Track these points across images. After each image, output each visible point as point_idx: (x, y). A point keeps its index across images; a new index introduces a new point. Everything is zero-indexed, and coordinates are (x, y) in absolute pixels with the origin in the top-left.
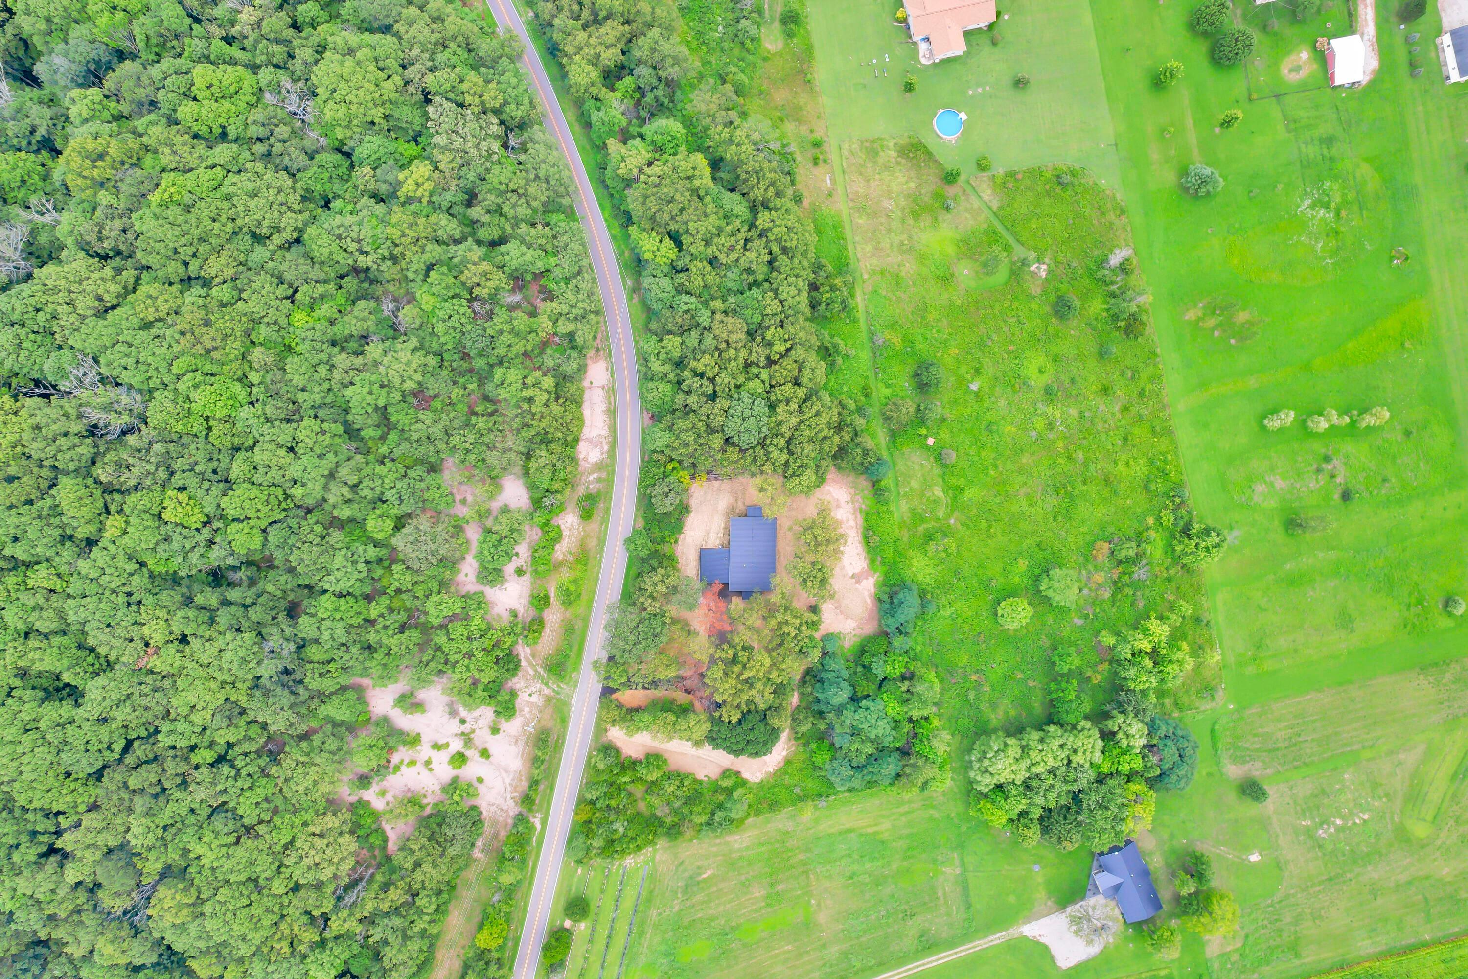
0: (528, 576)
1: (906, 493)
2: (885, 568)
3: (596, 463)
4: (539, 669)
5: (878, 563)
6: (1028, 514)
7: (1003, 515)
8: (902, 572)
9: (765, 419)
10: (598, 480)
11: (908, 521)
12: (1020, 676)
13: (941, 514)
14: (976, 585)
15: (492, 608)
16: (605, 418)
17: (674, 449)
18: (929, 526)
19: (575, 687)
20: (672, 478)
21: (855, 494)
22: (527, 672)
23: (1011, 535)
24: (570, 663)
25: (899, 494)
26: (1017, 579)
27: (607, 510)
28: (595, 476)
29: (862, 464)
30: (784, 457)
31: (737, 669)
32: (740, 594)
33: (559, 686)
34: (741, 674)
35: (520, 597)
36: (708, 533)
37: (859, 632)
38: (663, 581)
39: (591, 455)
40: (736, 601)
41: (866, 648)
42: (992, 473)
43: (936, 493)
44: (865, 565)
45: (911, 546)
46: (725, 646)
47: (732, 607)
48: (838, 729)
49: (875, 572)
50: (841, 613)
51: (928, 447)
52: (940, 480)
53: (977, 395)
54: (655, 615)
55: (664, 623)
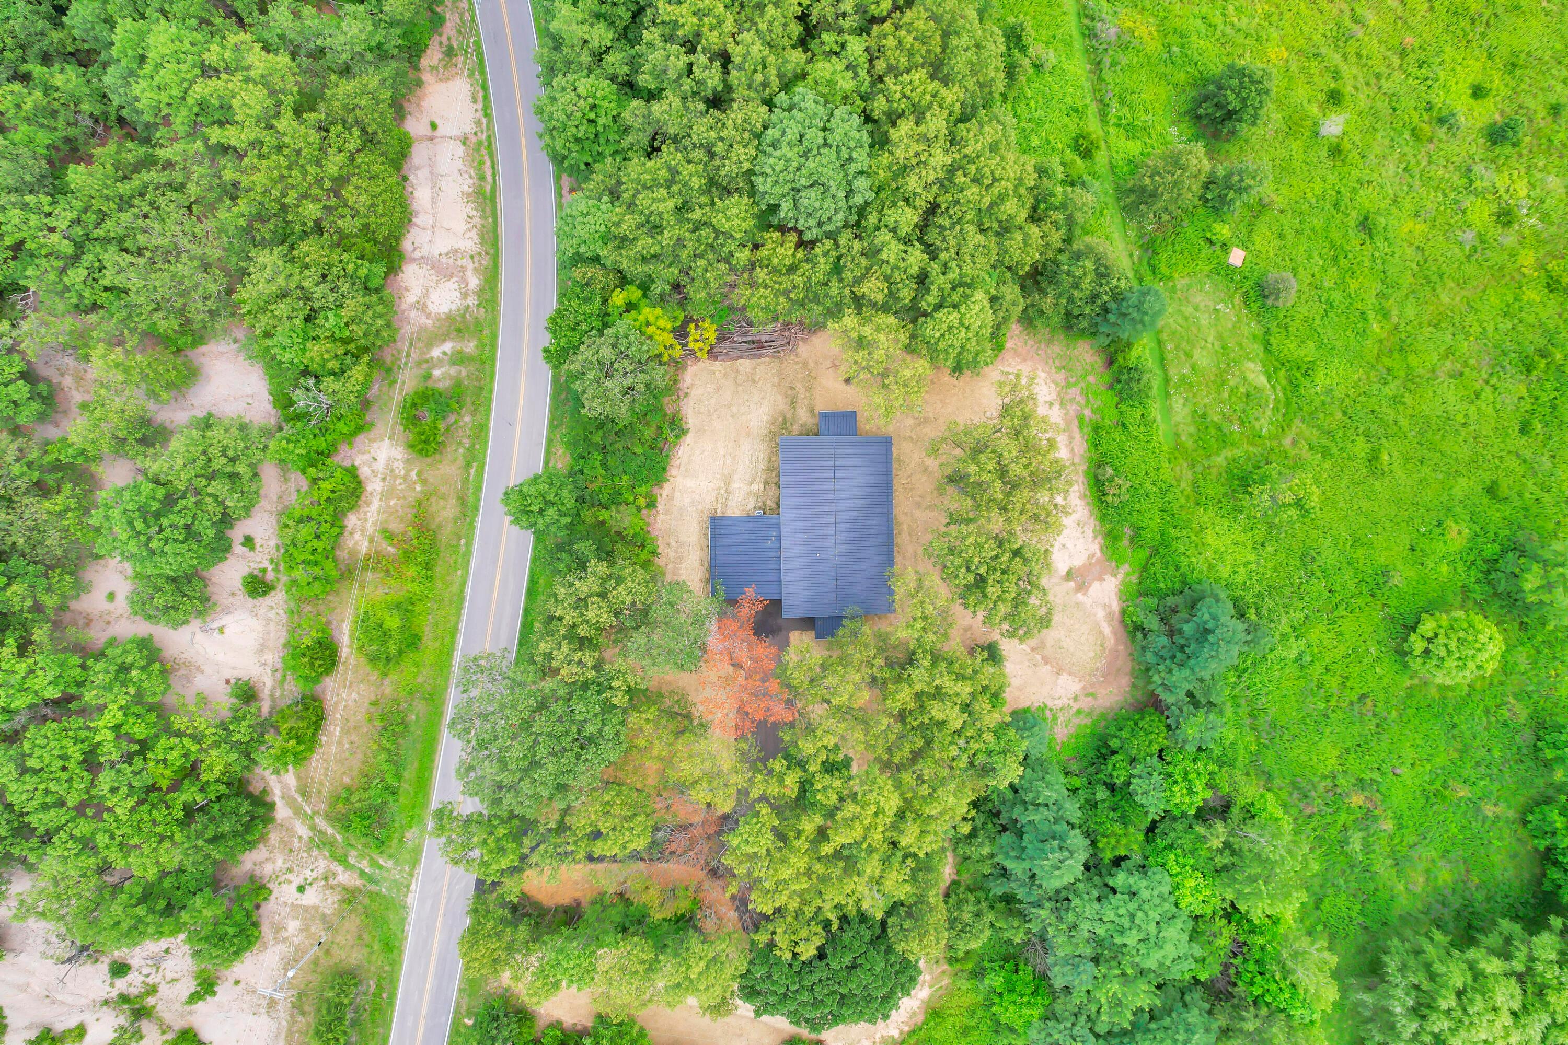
0: (278, 598)
1: (1183, 378)
2: (1143, 554)
3: (449, 317)
4: (320, 822)
5: (1125, 542)
6: (1460, 418)
7: (1404, 423)
8: (1184, 562)
9: (862, 158)
10: (458, 358)
11: (1190, 444)
12: (1464, 792)
13: (1264, 423)
14: (1351, 585)
15: (188, 679)
16: (470, 209)
17: (625, 241)
18: (1237, 453)
19: (415, 863)
20: (622, 325)
21: (1068, 385)
22: (290, 831)
23: (1426, 470)
24: (397, 808)
25: (1167, 381)
26: (1444, 569)
27: (481, 431)
28: (448, 347)
29: (1094, 297)
30: (916, 257)
31: (809, 824)
32: (808, 623)
33: (374, 863)
34: (822, 834)
35: (262, 648)
36: (728, 481)
37: (1085, 703)
38: (603, 595)
39: (434, 296)
40: (800, 640)
41: (1115, 743)
42: (1376, 327)
43: (1251, 377)
44: (1095, 548)
45: (1199, 498)
46: (778, 765)
47: (792, 656)
48: (1062, 946)
49: (1119, 562)
50: (1046, 660)
51: (1229, 272)
52: (1258, 348)
53: (1336, 151)
54: (585, 686)
55: (608, 707)
